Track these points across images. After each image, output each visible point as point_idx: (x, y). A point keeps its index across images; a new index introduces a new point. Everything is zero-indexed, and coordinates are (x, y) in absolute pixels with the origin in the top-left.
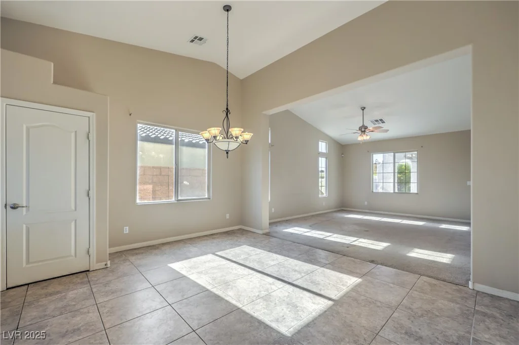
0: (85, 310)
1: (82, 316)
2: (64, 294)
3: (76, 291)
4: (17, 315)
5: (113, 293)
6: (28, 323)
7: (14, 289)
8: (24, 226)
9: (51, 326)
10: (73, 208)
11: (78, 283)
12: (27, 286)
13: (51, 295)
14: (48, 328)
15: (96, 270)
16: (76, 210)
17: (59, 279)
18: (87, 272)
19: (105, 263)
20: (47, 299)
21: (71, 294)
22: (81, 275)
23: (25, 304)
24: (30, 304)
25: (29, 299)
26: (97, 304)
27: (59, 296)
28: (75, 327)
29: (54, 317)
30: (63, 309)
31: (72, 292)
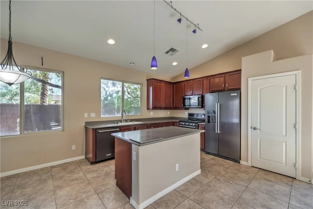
0: (280, 202)
1: (276, 203)
2: (274, 184)
3: (280, 187)
4: (250, 181)
5: (305, 204)
6: (252, 188)
7: (254, 168)
8: (259, 139)
9: (259, 196)
10: (284, 134)
11: (285, 183)
12: (259, 169)
13: (267, 180)
14: (257, 196)
15: (301, 181)
16: (286, 136)
17: (275, 174)
18: (294, 179)
19: (310, 180)
20: (264, 181)
21: (277, 187)
22: (289, 179)
23: (255, 178)
24: (257, 179)
25: (257, 176)
26: (289, 203)
27: (270, 183)
28: (269, 206)
29: (263, 193)
30: (269, 192)
31: (278, 186)
